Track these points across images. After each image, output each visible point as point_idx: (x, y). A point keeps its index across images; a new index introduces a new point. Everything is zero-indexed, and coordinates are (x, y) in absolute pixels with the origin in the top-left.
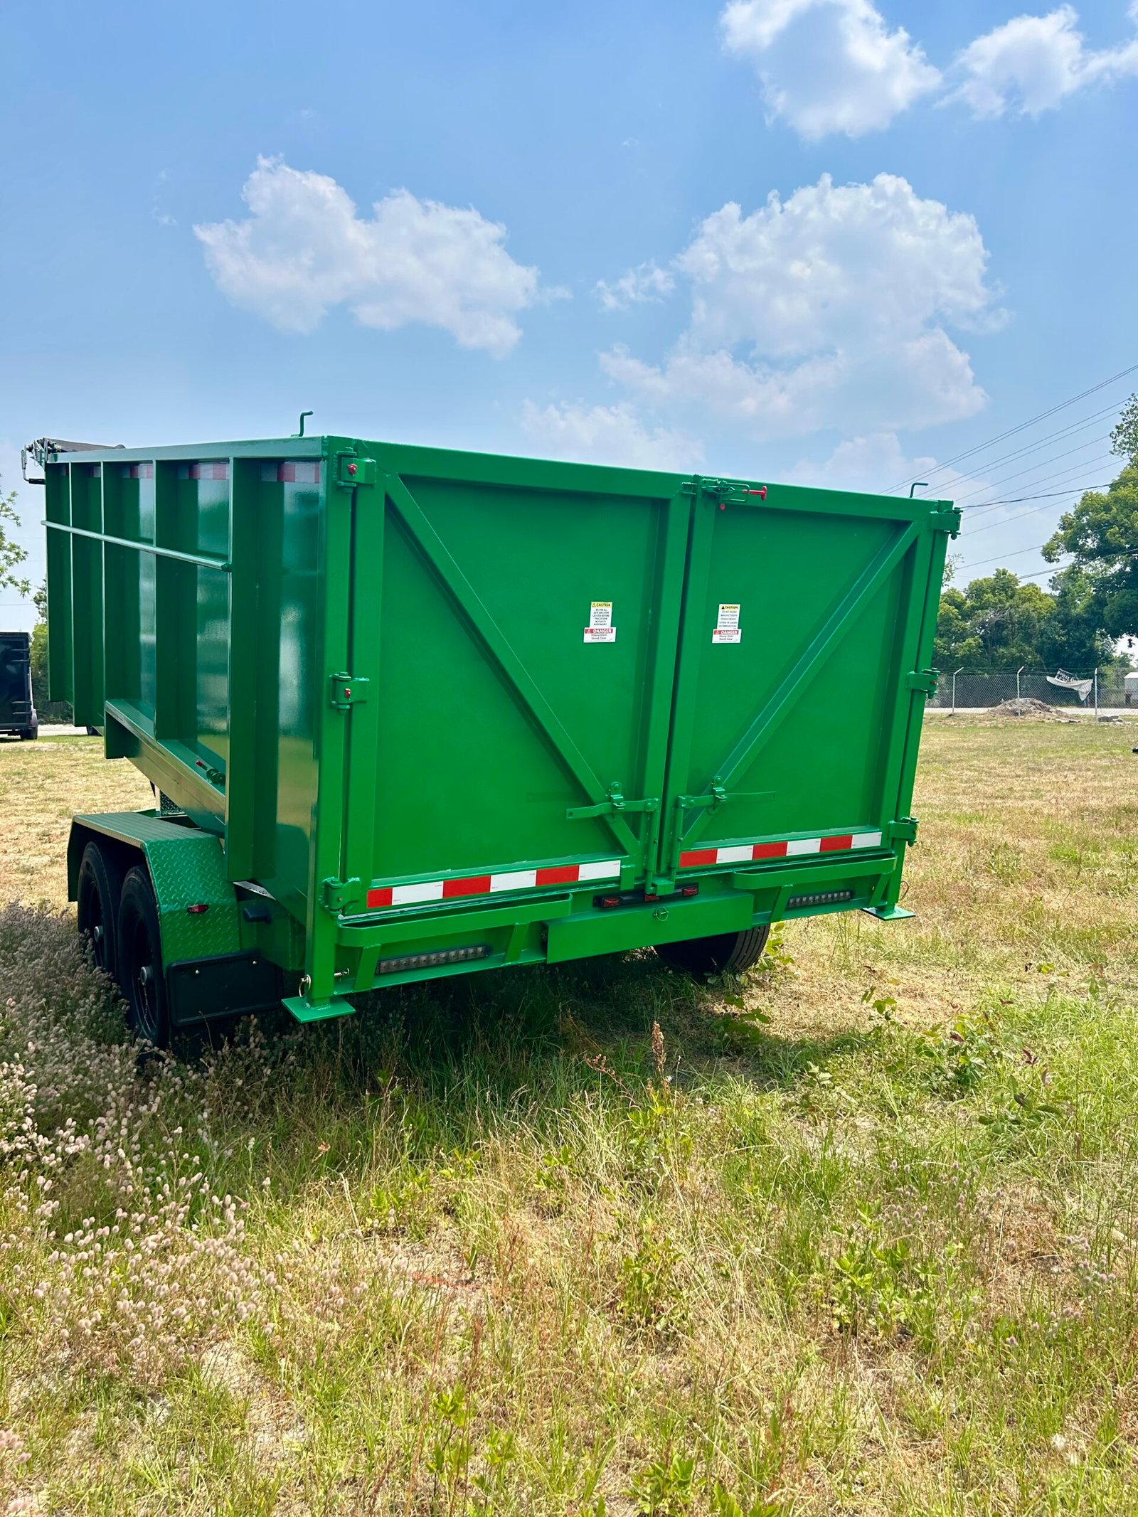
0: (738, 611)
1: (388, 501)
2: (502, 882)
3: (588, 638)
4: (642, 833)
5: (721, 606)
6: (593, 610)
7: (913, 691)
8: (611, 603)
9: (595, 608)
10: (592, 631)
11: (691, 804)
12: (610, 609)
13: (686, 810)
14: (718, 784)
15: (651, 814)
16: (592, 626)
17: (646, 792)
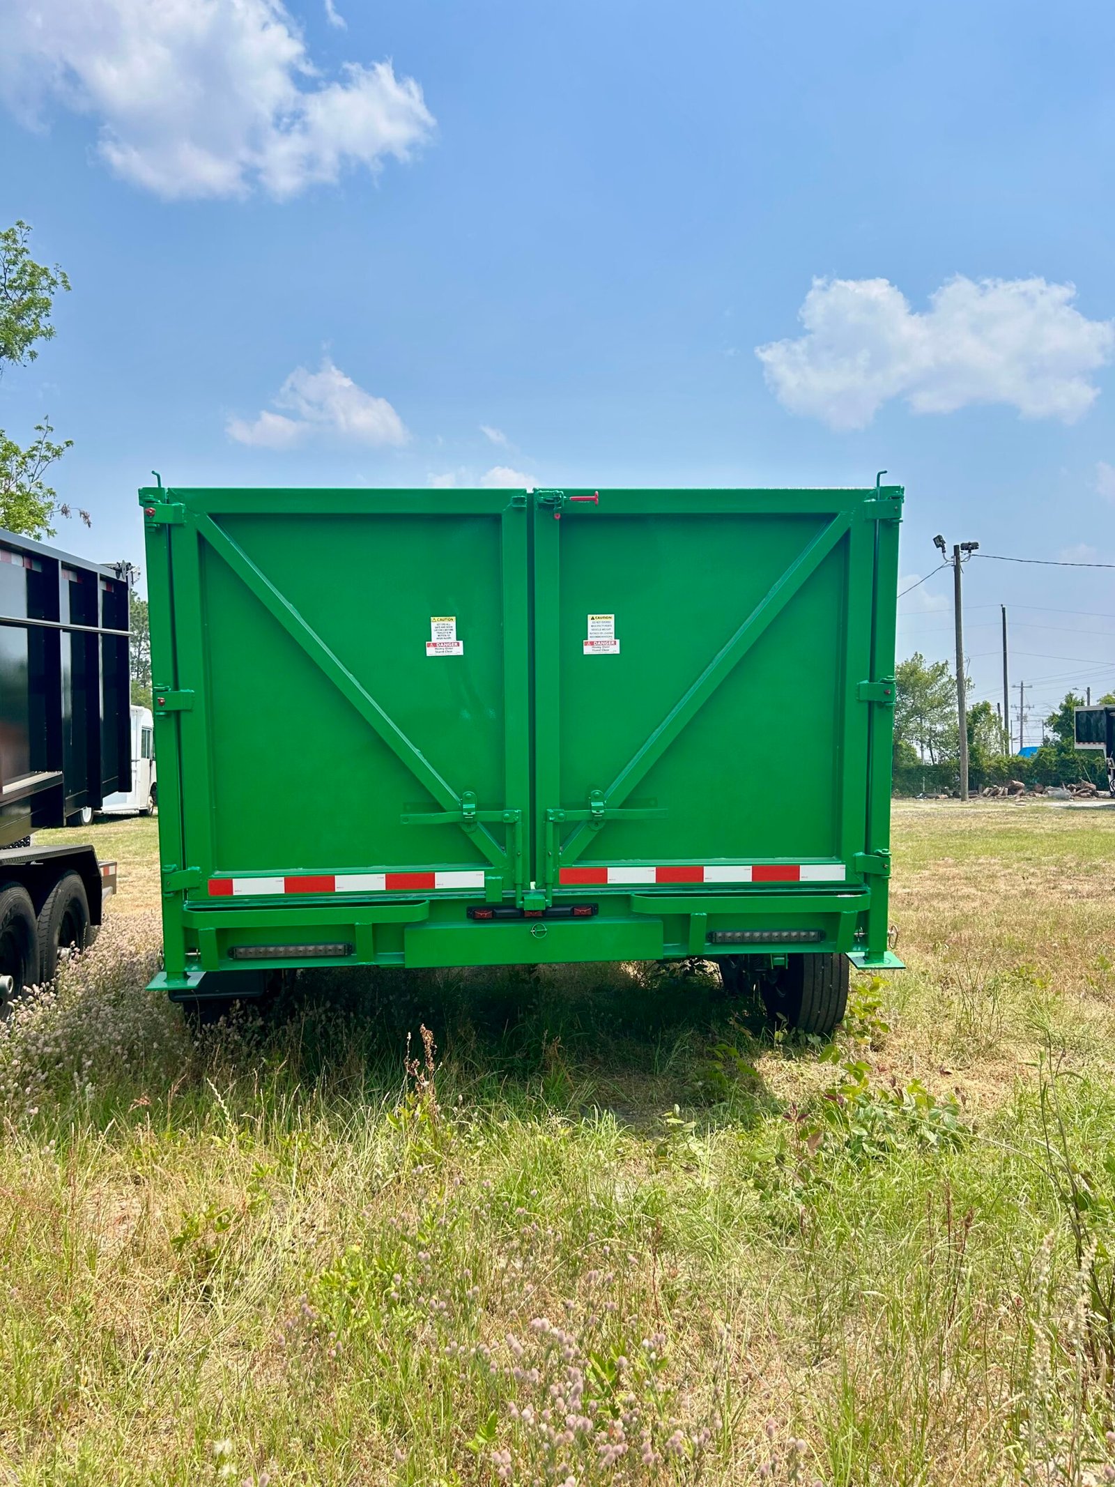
0: (612, 621)
1: (201, 539)
2: (347, 883)
3: (431, 652)
4: (508, 845)
5: (590, 617)
6: (433, 625)
7: (870, 704)
8: (454, 618)
9: (435, 623)
10: (435, 645)
11: (560, 818)
12: (453, 624)
13: (555, 824)
14: (597, 799)
15: (513, 825)
16: (434, 640)
17: (508, 804)
